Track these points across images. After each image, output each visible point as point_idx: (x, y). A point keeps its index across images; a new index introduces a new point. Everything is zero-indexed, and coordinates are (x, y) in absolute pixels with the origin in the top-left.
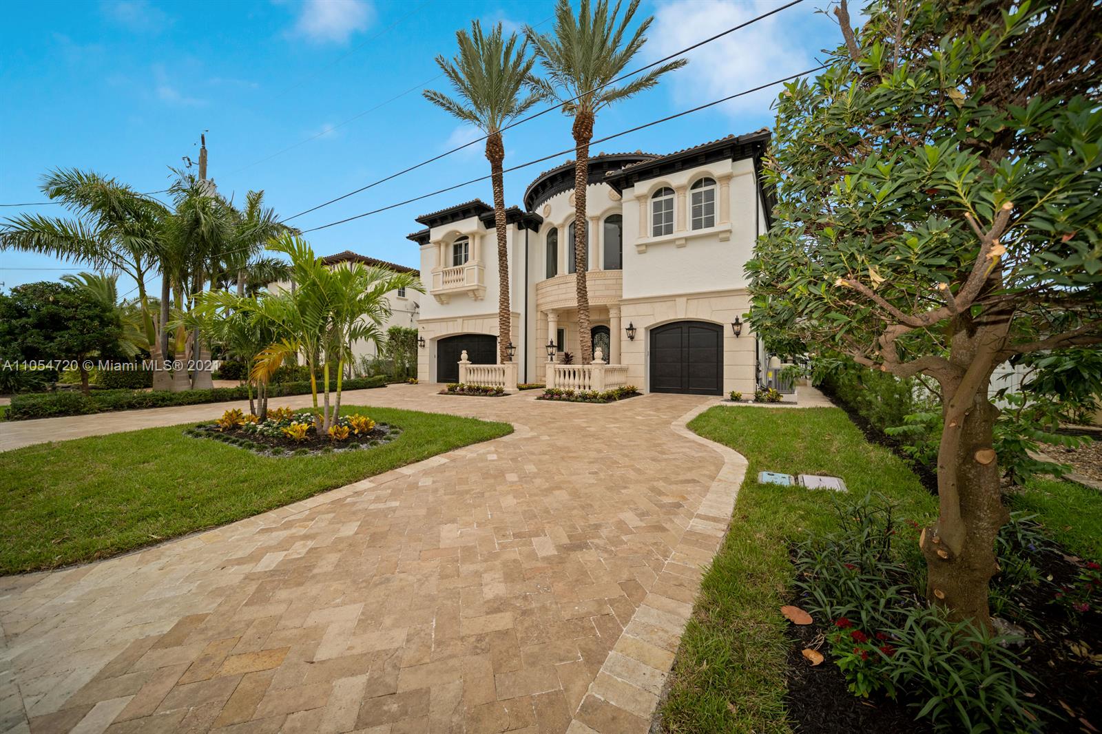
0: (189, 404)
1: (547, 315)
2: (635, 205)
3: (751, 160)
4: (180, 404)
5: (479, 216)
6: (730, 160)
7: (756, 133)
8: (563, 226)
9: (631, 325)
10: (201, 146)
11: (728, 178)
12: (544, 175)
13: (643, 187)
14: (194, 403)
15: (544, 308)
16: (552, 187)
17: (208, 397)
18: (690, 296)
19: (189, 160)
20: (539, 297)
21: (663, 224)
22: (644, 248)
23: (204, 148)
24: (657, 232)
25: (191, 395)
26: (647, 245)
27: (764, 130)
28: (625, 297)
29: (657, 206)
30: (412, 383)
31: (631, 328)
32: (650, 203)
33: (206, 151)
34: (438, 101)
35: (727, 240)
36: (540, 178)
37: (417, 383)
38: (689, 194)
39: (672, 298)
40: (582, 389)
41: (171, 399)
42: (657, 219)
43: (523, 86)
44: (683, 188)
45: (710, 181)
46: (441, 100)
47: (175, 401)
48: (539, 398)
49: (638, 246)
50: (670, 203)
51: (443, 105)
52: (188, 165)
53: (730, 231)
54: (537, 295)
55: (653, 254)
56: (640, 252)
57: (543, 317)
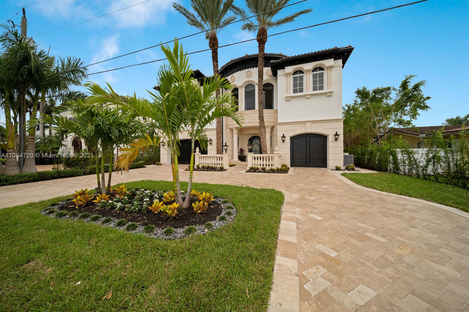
0: (21, 183)
1: (232, 130)
2: (284, 78)
3: (341, 60)
4: (14, 184)
5: (198, 79)
6: (333, 59)
7: (346, 47)
8: (242, 87)
9: (283, 135)
10: (22, 15)
11: (331, 67)
12: (232, 61)
13: (290, 69)
14: (26, 182)
15: (231, 127)
16: (236, 67)
17: (36, 178)
18: (313, 122)
19: (13, 22)
20: (228, 121)
21: (298, 87)
22: (289, 99)
23: (25, 17)
24: (295, 91)
25: (22, 177)
26: (291, 97)
27: (350, 46)
28: (279, 122)
29: (295, 79)
30: (158, 164)
31: (284, 137)
32: (291, 78)
33: (26, 19)
34: (182, 12)
35: (331, 96)
36: (230, 62)
37: (161, 165)
38: (311, 74)
39: (304, 122)
40: (270, 166)
41: (7, 181)
42: (295, 85)
43: (230, 11)
44: (308, 71)
45: (321, 69)
46: (184, 11)
47: (10, 181)
48: (246, 172)
49: (286, 97)
50: (301, 78)
51: (185, 15)
52: (12, 26)
53: (332, 92)
54: (226, 120)
55: (293, 102)
56: (287, 101)
57: (230, 131)
